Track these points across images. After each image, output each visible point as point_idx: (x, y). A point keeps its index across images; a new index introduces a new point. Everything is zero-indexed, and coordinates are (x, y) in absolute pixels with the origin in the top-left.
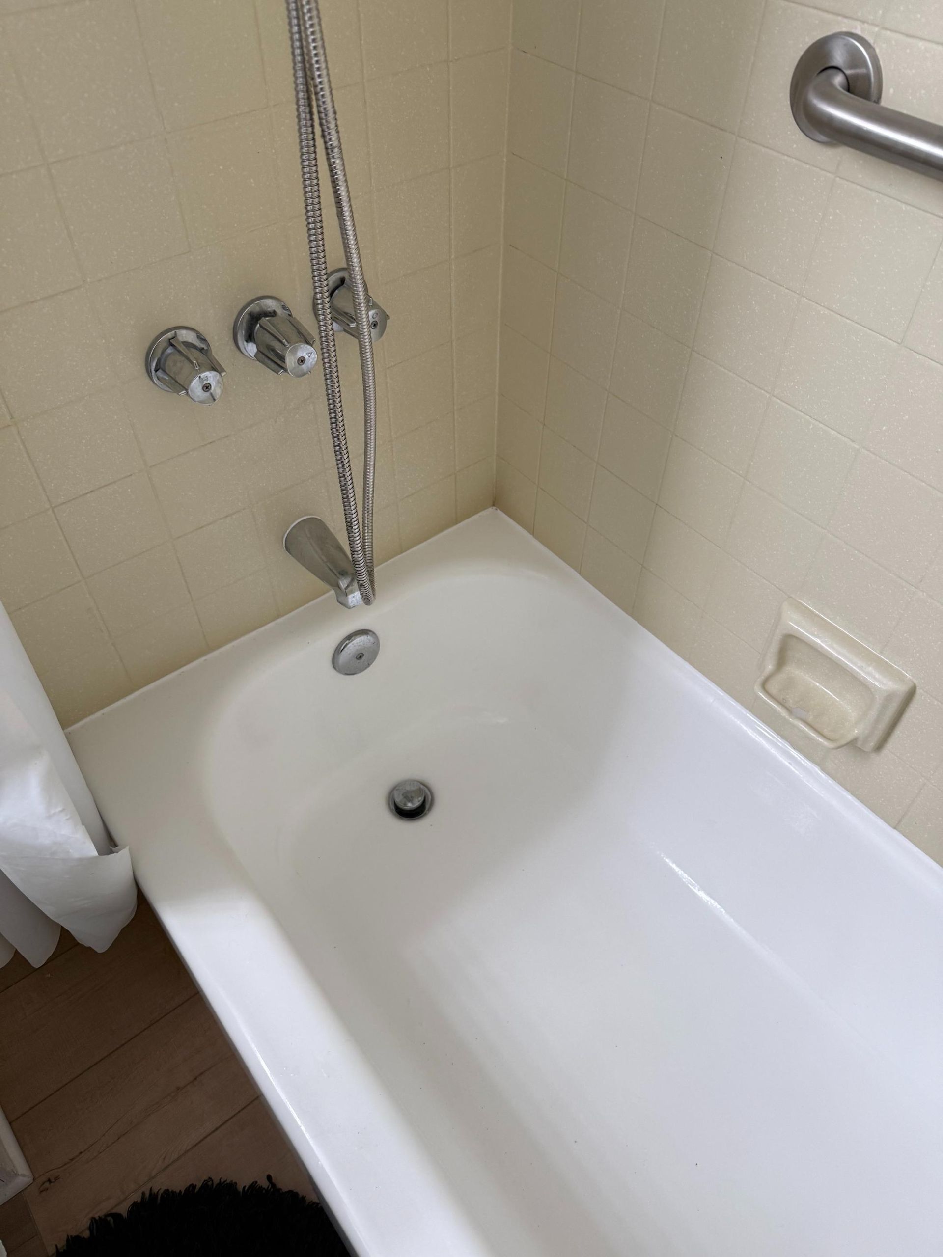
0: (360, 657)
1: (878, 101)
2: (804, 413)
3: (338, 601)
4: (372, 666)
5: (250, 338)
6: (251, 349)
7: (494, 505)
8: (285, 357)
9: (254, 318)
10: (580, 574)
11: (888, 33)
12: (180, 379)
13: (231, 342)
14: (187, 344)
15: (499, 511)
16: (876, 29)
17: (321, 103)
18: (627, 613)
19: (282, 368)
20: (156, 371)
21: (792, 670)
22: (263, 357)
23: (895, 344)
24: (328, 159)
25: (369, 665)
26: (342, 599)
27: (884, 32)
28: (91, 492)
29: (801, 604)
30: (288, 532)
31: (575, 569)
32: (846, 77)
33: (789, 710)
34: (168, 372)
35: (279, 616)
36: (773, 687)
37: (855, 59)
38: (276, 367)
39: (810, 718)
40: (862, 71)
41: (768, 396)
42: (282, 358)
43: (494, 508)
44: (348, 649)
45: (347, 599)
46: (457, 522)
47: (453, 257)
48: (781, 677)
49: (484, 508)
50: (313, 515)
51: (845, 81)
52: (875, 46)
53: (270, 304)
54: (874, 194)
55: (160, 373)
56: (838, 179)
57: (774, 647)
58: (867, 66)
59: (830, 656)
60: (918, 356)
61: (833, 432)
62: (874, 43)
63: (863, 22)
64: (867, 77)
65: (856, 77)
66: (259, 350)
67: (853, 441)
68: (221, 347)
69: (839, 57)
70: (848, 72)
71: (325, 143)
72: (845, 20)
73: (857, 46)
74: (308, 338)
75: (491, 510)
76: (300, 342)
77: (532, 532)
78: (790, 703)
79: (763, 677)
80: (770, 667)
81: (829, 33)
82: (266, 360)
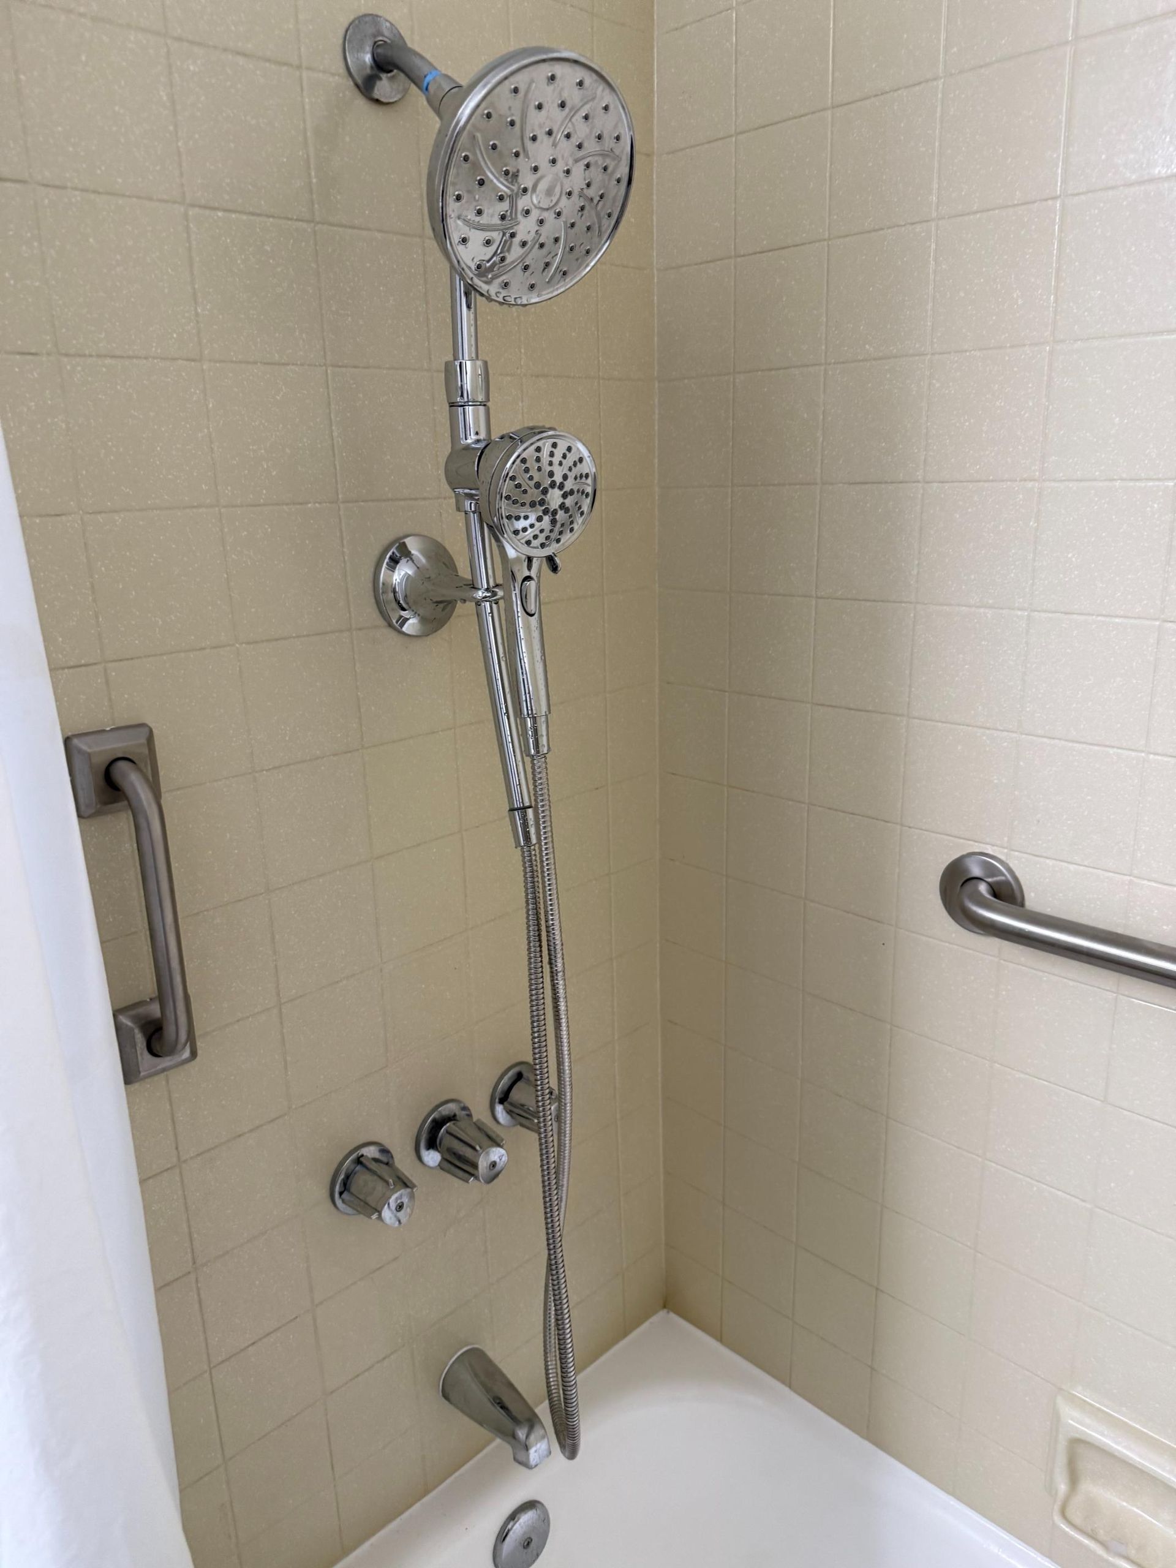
0: (527, 1543)
1: (1022, 905)
2: (1024, 1175)
3: (515, 1459)
4: (541, 1557)
5: (432, 1144)
6: (432, 1158)
7: (664, 1307)
8: (477, 1164)
9: (438, 1124)
10: (790, 1387)
11: (1017, 853)
12: (371, 1200)
13: (413, 1153)
14: (376, 1160)
15: (672, 1315)
16: (1006, 851)
17: (551, 939)
18: (862, 1437)
19: (472, 1175)
20: (341, 1194)
21: (1089, 1487)
22: (449, 1165)
23: (1099, 1102)
24: (552, 980)
25: (538, 1555)
26: (521, 1456)
27: (1012, 852)
28: (254, 1343)
29: (1076, 1395)
30: (447, 1368)
31: (783, 1382)
32: (989, 884)
33: (1103, 1544)
34: (355, 1193)
35: (426, 1492)
36: (1076, 1514)
37: (991, 870)
38: (466, 1175)
39: (1132, 1553)
40: (1003, 878)
41: (980, 1160)
42: (475, 1166)
43: (665, 1311)
44: (514, 1533)
45: (528, 1456)
46: (625, 1334)
47: (616, 1038)
48: (1078, 1499)
49: (655, 1312)
50: (473, 1344)
51: (989, 887)
52: (1008, 862)
53: (451, 1108)
54: (1041, 974)
55: (345, 1195)
56: (1002, 962)
57: (1061, 1460)
58: (1003, 875)
59: (1130, 1462)
60: (1125, 1113)
61: (1060, 1193)
62: (1007, 859)
63: (993, 845)
64: (1007, 883)
65: (998, 883)
66: (444, 1159)
67: (1084, 1201)
68: (403, 1161)
69: (976, 871)
70: (989, 880)
71: (551, 968)
72: (976, 844)
73: (993, 864)
74: (498, 1140)
75: (662, 1314)
76: (492, 1146)
77: (720, 1339)
78: (1101, 1534)
79: (1059, 1503)
80: (1063, 1487)
81: (965, 853)
82: (453, 1168)
